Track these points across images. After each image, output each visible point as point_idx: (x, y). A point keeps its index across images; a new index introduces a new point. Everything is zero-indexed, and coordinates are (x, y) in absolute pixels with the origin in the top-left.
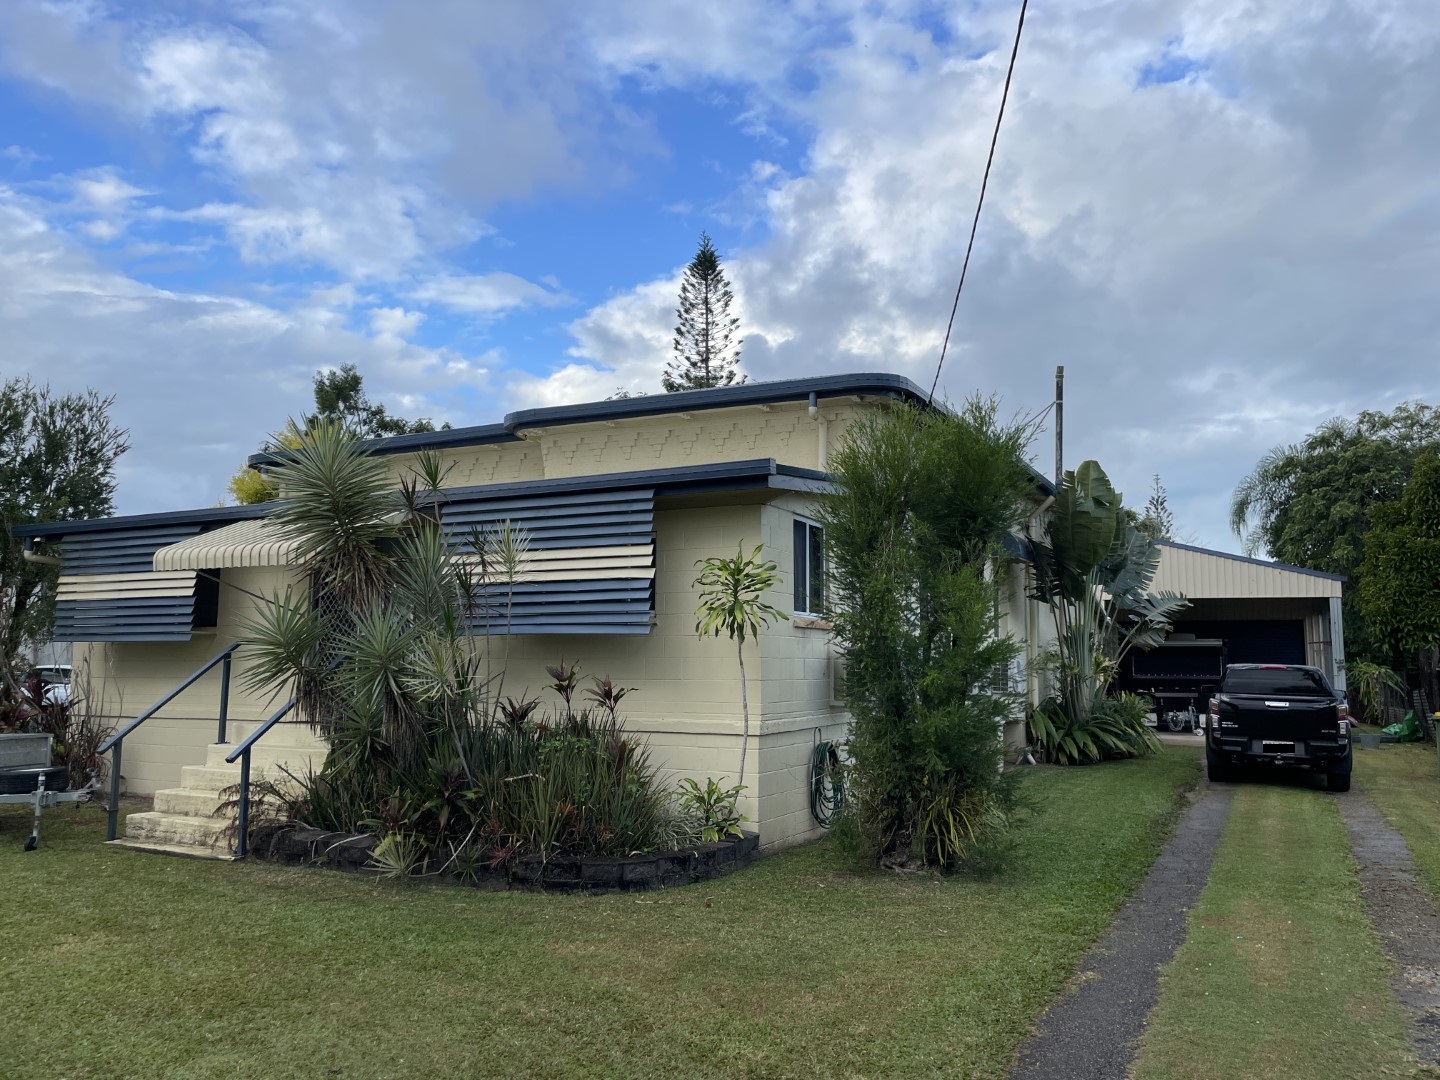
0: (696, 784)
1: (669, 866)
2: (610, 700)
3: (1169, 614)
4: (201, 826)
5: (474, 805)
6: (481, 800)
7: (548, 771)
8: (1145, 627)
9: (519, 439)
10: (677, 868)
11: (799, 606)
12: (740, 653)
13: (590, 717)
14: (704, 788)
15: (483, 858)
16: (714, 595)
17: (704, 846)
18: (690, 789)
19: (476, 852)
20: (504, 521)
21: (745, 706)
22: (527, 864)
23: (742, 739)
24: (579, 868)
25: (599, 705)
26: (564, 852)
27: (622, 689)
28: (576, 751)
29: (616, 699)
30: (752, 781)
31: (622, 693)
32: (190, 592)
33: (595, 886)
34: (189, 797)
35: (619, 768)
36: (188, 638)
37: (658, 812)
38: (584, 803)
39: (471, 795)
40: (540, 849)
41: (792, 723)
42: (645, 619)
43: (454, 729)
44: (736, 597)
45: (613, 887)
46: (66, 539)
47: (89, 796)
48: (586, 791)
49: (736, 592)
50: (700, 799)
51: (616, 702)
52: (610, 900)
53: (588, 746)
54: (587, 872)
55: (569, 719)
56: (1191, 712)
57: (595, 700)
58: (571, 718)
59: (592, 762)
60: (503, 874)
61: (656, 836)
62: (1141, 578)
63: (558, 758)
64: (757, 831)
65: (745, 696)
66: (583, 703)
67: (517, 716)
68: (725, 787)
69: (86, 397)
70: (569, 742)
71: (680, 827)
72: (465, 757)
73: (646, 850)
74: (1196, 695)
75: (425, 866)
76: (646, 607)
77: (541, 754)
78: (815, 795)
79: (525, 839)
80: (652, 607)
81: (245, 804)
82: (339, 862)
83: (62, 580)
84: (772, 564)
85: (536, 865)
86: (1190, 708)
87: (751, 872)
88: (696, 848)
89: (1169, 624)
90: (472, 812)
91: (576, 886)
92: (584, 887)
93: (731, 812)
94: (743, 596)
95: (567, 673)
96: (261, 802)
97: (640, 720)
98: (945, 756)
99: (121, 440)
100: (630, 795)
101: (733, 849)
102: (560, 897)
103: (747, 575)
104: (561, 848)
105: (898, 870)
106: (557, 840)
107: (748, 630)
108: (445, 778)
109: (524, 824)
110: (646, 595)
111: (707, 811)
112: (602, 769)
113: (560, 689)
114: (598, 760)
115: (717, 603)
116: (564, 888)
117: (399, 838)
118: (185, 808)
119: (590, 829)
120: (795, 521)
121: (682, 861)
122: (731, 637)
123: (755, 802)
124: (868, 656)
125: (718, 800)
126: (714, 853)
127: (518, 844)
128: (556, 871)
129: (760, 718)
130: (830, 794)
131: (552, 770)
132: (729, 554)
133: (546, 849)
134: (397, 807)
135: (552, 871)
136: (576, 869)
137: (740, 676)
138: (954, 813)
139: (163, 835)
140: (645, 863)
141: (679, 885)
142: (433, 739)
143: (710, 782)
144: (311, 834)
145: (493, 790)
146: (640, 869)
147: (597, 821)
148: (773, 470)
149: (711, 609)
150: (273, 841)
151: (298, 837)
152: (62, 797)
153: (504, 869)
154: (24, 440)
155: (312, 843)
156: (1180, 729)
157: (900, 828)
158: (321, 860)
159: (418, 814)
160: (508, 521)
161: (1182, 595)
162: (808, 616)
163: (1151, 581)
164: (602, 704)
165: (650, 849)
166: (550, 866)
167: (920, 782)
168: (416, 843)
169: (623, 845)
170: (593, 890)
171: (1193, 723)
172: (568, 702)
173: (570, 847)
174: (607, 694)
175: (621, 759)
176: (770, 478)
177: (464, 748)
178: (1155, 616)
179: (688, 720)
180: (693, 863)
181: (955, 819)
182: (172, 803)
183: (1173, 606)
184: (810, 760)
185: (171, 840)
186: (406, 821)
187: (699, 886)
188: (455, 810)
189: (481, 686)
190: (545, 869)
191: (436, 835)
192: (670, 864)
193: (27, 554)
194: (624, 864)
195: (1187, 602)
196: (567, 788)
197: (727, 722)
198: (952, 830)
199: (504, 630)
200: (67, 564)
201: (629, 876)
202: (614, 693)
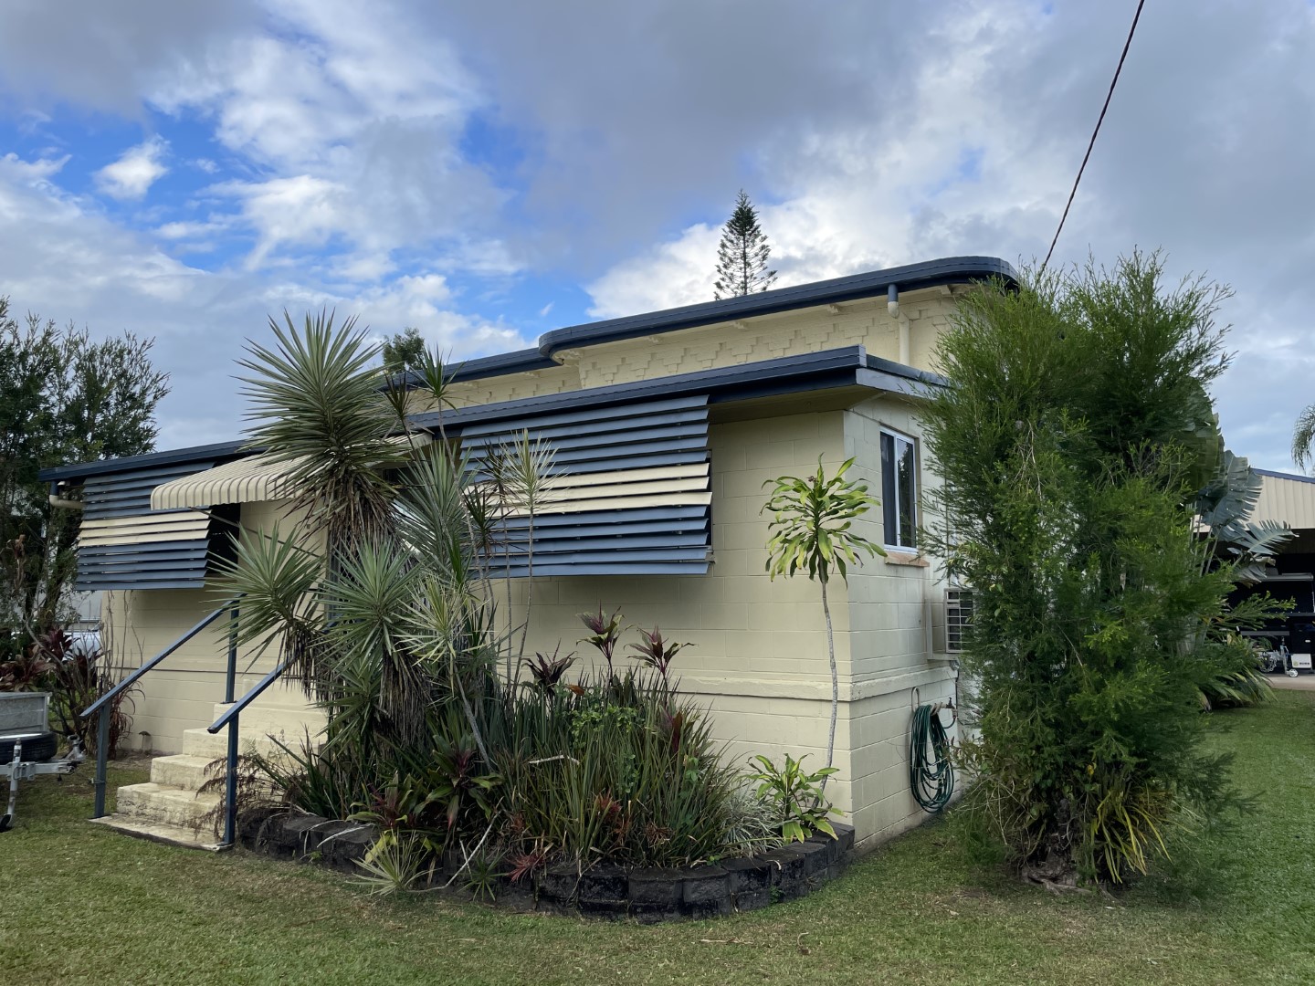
0: (772, 765)
1: (744, 881)
2: (660, 658)
3: (1273, 546)
4: (191, 805)
5: (491, 797)
6: (500, 789)
7: (584, 750)
8: (1247, 561)
9: (557, 364)
10: (755, 884)
11: (890, 539)
12: (824, 597)
13: (637, 677)
14: (781, 767)
15: (501, 867)
16: (790, 523)
17: (787, 851)
18: (764, 770)
19: (494, 859)
20: (520, 431)
21: (834, 666)
22: (557, 877)
23: (828, 708)
24: (625, 885)
25: (647, 664)
26: (606, 861)
27: (676, 645)
28: (618, 725)
29: (668, 656)
30: (843, 759)
31: (675, 649)
32: (204, 535)
33: (647, 909)
34: (185, 767)
35: (674, 749)
36: (201, 585)
37: (725, 803)
38: (629, 796)
39: (486, 784)
40: (574, 856)
41: (888, 683)
42: (702, 555)
43: (464, 698)
44: (816, 525)
45: (671, 911)
46: (88, 482)
47: (70, 768)
48: (632, 780)
49: (817, 519)
50: (779, 784)
51: (667, 661)
52: (667, 930)
53: (634, 719)
54: (636, 891)
55: (611, 681)
56: (1283, 652)
57: (642, 658)
58: (613, 680)
59: (639, 739)
60: (528, 888)
61: (724, 835)
62: (1241, 507)
63: (597, 733)
64: (851, 824)
65: (832, 653)
66: (627, 660)
67: (548, 677)
68: (809, 768)
69: (124, 341)
70: (610, 713)
71: (753, 822)
72: (481, 731)
73: (712, 858)
74: (1287, 633)
75: (431, 876)
76: (702, 540)
77: (574, 728)
78: (916, 774)
79: (555, 841)
80: (709, 542)
81: (233, 780)
82: (334, 860)
83: (84, 525)
84: (861, 484)
85: (569, 880)
86: (1282, 647)
87: (850, 885)
88: (778, 855)
89: (1272, 557)
90: (488, 805)
91: (621, 909)
92: (633, 912)
93: (817, 800)
94: (827, 523)
95: (606, 625)
96: (252, 779)
97: (697, 679)
98: (1129, 740)
99: (160, 384)
100: (690, 784)
101: (823, 852)
102: (601, 926)
103: (832, 497)
104: (601, 855)
105: (1049, 886)
106: (596, 845)
107: (832, 567)
108: (455, 761)
109: (552, 823)
110: (702, 525)
111: (787, 800)
112: (651, 749)
113: (599, 643)
114: (648, 739)
115: (794, 534)
116: (606, 911)
117: (394, 841)
118: (181, 780)
119: (639, 830)
120: (883, 434)
121: (761, 873)
122: (812, 577)
123: (848, 785)
124: (1008, 602)
125: (800, 785)
126: (802, 861)
127: (547, 849)
128: (596, 888)
129: (850, 679)
130: (933, 770)
131: (588, 751)
132: (805, 472)
133: (583, 856)
134: (395, 797)
135: (590, 887)
136: (622, 886)
137: (826, 626)
138: (1130, 812)
139: (153, 812)
140: (712, 878)
141: (758, 908)
142: (443, 709)
143: (789, 762)
144: (304, 822)
145: (514, 776)
146: (706, 887)
147: (647, 820)
148: (863, 362)
149: (785, 541)
150: (262, 829)
151: (288, 826)
152: (42, 768)
153: (528, 882)
154: (67, 387)
155: (304, 833)
156: (1271, 670)
157: (1050, 829)
158: (315, 855)
159: (422, 806)
160: (526, 431)
161: (1285, 526)
162: (900, 551)
163: (1253, 510)
164: (651, 663)
165: (717, 858)
166: (587, 881)
167: (1083, 771)
168: (418, 845)
169: (682, 853)
170: (645, 916)
171: (1285, 663)
172: (609, 658)
173: (613, 854)
174: (657, 651)
175: (677, 736)
176: (858, 371)
177: (479, 721)
178: (1256, 548)
179: (757, 681)
180: (775, 877)
181: (1133, 822)
182: (169, 773)
183: (1277, 537)
184: (907, 729)
185: (161, 819)
186: (405, 817)
187: (784, 908)
188: (468, 801)
189: (501, 641)
190: (581, 885)
191: (446, 831)
192: (743, 878)
193: (52, 499)
194: (684, 880)
195: (1291, 533)
196: (608, 773)
197: (807, 683)
198: (1133, 837)
199: (525, 572)
200: (89, 508)
201: (692, 897)
202: (665, 649)
